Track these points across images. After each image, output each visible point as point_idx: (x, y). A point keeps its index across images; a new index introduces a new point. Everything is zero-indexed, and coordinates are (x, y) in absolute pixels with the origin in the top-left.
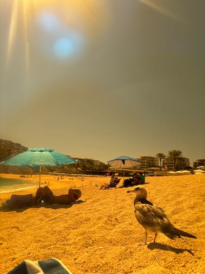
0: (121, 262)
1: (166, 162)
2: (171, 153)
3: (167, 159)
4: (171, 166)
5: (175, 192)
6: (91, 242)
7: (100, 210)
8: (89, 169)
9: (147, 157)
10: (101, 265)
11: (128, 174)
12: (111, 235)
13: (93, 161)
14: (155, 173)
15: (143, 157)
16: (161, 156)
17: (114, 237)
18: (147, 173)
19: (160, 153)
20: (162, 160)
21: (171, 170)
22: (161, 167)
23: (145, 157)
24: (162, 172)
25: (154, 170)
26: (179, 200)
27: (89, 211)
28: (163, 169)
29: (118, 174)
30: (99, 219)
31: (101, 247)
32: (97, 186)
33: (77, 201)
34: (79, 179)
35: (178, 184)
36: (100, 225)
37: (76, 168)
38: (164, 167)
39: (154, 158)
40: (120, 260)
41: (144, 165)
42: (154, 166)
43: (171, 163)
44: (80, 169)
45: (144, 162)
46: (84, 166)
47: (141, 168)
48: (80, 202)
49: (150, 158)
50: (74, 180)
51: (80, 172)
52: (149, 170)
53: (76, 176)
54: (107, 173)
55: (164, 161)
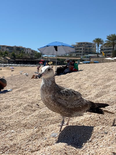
0: (30, 143)
1: (104, 48)
2: (109, 38)
3: (105, 44)
4: (109, 52)
5: (106, 77)
6: (4, 127)
7: (24, 98)
8: (19, 58)
9: (84, 43)
10: (9, 146)
11: (63, 62)
12: (27, 119)
13: (23, 49)
14: (92, 60)
15: (79, 43)
16: (99, 41)
17: (29, 121)
18: (83, 61)
19: (97, 38)
20: (100, 45)
21: (109, 56)
22: (98, 54)
23: (81, 43)
24: (99, 59)
25: (90, 57)
26: (108, 84)
27: (12, 99)
28: (100, 56)
29: (52, 63)
30: (20, 105)
31: (13, 131)
32: (27, 76)
33: (2, 90)
34: (8, 69)
35: (111, 70)
36: (18, 111)
37: (4, 57)
38: (101, 53)
39: (91, 44)
40: (30, 140)
41: (81, 52)
42: (90, 53)
43: (109, 49)
44: (9, 58)
45: (81, 49)
46: (14, 55)
47: (77, 55)
48: (6, 91)
49: (87, 43)
50: (2, 70)
51: (9, 62)
52: (85, 57)
53: (5, 66)
54: (40, 61)
55: (102, 47)
